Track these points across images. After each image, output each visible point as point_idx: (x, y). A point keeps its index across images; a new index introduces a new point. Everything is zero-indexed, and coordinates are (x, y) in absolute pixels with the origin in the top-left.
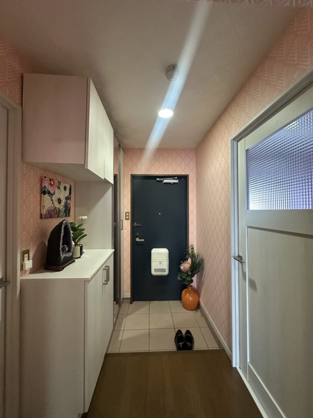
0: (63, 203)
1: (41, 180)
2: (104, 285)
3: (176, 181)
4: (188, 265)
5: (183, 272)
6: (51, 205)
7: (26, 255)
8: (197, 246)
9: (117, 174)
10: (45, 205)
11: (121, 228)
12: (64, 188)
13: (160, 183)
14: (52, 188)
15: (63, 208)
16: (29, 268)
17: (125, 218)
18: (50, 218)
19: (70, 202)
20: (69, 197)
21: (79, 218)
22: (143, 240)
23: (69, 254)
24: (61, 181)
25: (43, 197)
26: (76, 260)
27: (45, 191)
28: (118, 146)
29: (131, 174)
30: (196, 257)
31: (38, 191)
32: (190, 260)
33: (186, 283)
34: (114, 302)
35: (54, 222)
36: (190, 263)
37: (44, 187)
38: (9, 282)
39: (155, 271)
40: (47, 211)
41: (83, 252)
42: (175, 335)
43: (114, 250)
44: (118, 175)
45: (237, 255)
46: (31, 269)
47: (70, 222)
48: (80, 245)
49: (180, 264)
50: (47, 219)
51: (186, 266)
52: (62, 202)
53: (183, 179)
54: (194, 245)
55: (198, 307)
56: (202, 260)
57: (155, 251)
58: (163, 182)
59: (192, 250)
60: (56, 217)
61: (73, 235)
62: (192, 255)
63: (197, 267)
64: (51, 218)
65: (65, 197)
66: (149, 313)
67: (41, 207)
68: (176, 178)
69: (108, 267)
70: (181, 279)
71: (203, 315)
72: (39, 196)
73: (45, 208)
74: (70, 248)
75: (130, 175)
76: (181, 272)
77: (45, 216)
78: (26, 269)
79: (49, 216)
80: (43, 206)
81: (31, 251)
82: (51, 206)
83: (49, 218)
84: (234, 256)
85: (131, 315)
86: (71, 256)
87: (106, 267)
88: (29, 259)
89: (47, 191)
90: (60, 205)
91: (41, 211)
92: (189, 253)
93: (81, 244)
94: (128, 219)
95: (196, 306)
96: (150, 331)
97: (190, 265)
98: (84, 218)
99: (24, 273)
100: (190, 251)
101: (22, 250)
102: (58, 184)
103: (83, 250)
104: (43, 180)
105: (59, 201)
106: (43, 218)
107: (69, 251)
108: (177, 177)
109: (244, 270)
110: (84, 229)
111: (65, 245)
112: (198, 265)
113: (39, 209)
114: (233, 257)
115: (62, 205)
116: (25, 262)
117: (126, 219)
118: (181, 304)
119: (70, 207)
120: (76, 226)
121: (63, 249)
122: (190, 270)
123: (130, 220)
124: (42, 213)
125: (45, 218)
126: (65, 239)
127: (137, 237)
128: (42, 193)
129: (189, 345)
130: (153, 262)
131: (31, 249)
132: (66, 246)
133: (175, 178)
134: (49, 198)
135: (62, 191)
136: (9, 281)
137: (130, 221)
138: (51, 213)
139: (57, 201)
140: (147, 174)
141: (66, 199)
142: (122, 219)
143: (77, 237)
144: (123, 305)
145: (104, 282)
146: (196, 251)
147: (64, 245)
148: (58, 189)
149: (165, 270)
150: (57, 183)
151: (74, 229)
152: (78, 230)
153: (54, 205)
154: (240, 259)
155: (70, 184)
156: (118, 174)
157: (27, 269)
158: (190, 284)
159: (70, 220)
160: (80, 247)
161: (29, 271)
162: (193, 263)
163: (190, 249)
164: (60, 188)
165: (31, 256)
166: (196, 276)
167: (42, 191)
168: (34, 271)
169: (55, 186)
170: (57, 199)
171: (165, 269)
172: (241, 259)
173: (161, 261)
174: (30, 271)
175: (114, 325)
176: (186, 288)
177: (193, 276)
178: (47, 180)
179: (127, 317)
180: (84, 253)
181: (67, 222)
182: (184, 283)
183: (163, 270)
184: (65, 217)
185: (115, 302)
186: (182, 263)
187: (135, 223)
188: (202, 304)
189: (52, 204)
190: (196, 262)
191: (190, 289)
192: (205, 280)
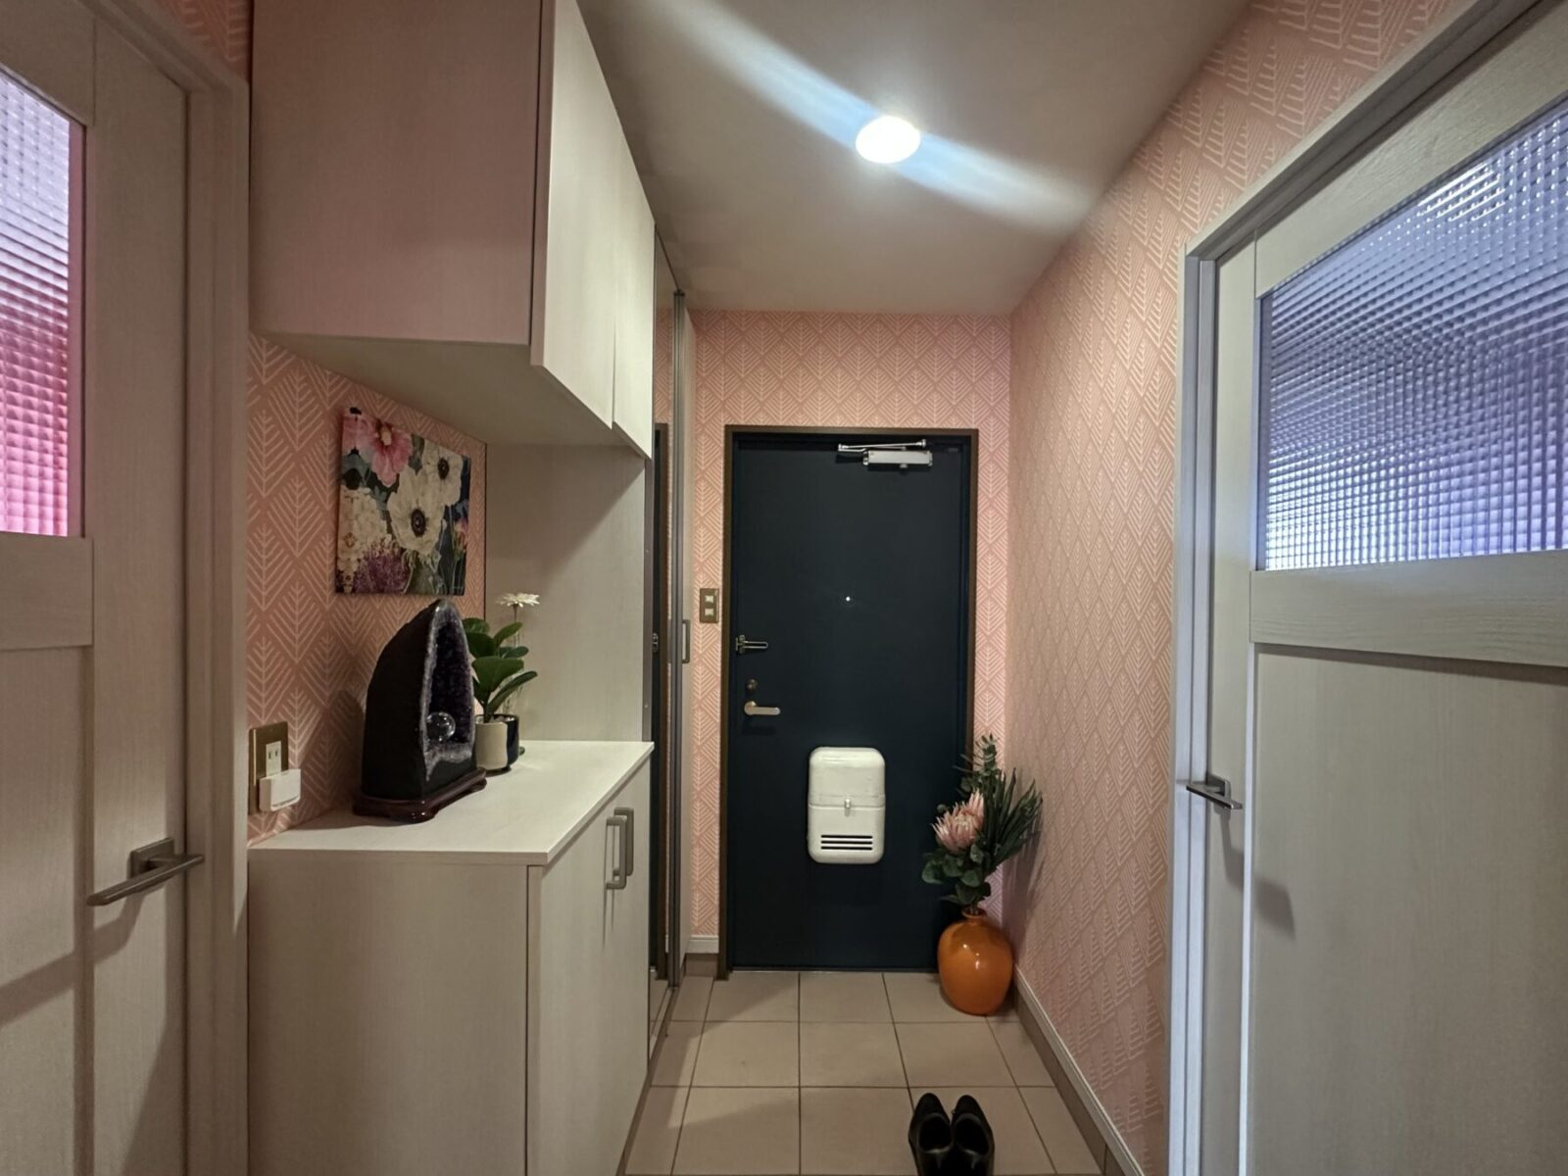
0: (433, 533)
1: (339, 426)
2: (609, 892)
3: (923, 458)
4: (970, 818)
5: (948, 852)
6: (381, 535)
7: (273, 748)
8: (1010, 740)
9: (666, 426)
10: (356, 533)
11: (684, 657)
12: (436, 468)
13: (855, 465)
14: (387, 460)
15: (433, 552)
16: (288, 804)
17: (698, 614)
18: (378, 595)
19: (463, 530)
20: (459, 509)
21: (502, 603)
22: (776, 711)
23: (458, 752)
24: (424, 437)
25: (347, 497)
26: (489, 780)
27: (354, 471)
28: (672, 296)
29: (727, 423)
30: (1007, 788)
31: (326, 471)
32: (977, 801)
33: (960, 897)
34: (649, 969)
35: (396, 613)
36: (980, 814)
37: (349, 452)
38: (200, 858)
39: (823, 842)
40: (366, 563)
41: (520, 750)
42: (911, 1115)
43: (653, 743)
44: (671, 428)
45: (1200, 774)
46: (293, 806)
47: (464, 616)
48: (505, 716)
49: (935, 816)
50: (363, 598)
51: (960, 824)
52: (427, 528)
53: (952, 450)
54: (994, 737)
55: (1008, 1001)
56: (1034, 801)
57: (825, 759)
58: (866, 464)
59: (992, 755)
60: (405, 591)
61: (476, 671)
62: (986, 778)
63: (1010, 826)
64: (381, 591)
65: (443, 505)
66: (799, 1022)
67: (336, 541)
68: (923, 443)
69: (629, 813)
70: (938, 882)
71: (1033, 1032)
72: (329, 493)
73: (354, 548)
74: (463, 728)
75: (723, 429)
76: (940, 850)
77: (354, 581)
78: (274, 809)
79: (372, 585)
80: (346, 538)
81: (297, 729)
82: (382, 540)
83: (373, 593)
84: (1186, 776)
85: (724, 1026)
86: (467, 760)
87: (618, 812)
88: (285, 766)
89: (363, 474)
90: (419, 539)
91: (337, 558)
92: (972, 769)
93: (511, 713)
94: (712, 620)
95: (999, 998)
96: (803, 1095)
97: (978, 819)
98: (523, 603)
99: (263, 824)
100: (979, 762)
101: (258, 726)
102: (411, 446)
103: (522, 743)
104: (345, 422)
105: (419, 522)
106: (348, 589)
107: (460, 738)
108: (927, 442)
109: (1235, 842)
110: (524, 651)
111: (440, 714)
112: (1014, 821)
113: (328, 551)
114: (1180, 782)
115: (428, 542)
116: (268, 778)
117: (704, 619)
118: (936, 988)
119: (465, 555)
120: (492, 634)
121: (436, 730)
122: (978, 843)
123: (720, 623)
124: (341, 567)
125: (354, 590)
126: (440, 685)
127: (750, 696)
128: (343, 481)
129: (975, 1161)
130: (818, 805)
131: (293, 723)
132: (446, 716)
133: (919, 444)
134: (374, 502)
135: (430, 478)
136: (196, 856)
137: (719, 627)
138: (382, 571)
139: (409, 521)
140: (797, 424)
141: (446, 517)
142: (685, 618)
143: (494, 680)
144: (686, 983)
145: (609, 878)
146: (1003, 762)
147: (439, 711)
148: (414, 472)
149: (870, 843)
150: (406, 440)
151: (484, 646)
152: (498, 650)
153: (394, 538)
154: (1215, 792)
155: (465, 453)
156: (671, 424)
157: (275, 806)
158: (975, 903)
159: (465, 607)
160: (508, 723)
161: (285, 816)
162: (992, 811)
163: (978, 751)
164: (421, 467)
165: (296, 751)
166: (1000, 867)
167: (344, 472)
168: (307, 816)
169: (397, 455)
170: (406, 512)
171: (870, 837)
172: (1222, 793)
173: (850, 803)
174: (292, 816)
175: (651, 1063)
176: (960, 918)
177: (993, 869)
178: (364, 422)
179: (702, 1032)
180: (523, 752)
181: (450, 611)
182: (952, 896)
183: (862, 842)
184: (444, 593)
185: (653, 971)
186: (945, 812)
187: (742, 637)
188: (1028, 986)
189: (385, 531)
190: (1004, 810)
191: (974, 924)
192: (1043, 883)
